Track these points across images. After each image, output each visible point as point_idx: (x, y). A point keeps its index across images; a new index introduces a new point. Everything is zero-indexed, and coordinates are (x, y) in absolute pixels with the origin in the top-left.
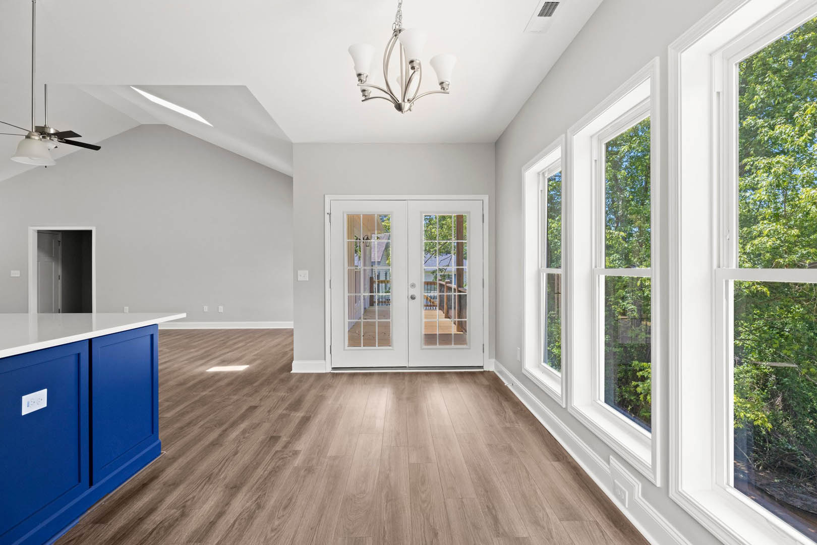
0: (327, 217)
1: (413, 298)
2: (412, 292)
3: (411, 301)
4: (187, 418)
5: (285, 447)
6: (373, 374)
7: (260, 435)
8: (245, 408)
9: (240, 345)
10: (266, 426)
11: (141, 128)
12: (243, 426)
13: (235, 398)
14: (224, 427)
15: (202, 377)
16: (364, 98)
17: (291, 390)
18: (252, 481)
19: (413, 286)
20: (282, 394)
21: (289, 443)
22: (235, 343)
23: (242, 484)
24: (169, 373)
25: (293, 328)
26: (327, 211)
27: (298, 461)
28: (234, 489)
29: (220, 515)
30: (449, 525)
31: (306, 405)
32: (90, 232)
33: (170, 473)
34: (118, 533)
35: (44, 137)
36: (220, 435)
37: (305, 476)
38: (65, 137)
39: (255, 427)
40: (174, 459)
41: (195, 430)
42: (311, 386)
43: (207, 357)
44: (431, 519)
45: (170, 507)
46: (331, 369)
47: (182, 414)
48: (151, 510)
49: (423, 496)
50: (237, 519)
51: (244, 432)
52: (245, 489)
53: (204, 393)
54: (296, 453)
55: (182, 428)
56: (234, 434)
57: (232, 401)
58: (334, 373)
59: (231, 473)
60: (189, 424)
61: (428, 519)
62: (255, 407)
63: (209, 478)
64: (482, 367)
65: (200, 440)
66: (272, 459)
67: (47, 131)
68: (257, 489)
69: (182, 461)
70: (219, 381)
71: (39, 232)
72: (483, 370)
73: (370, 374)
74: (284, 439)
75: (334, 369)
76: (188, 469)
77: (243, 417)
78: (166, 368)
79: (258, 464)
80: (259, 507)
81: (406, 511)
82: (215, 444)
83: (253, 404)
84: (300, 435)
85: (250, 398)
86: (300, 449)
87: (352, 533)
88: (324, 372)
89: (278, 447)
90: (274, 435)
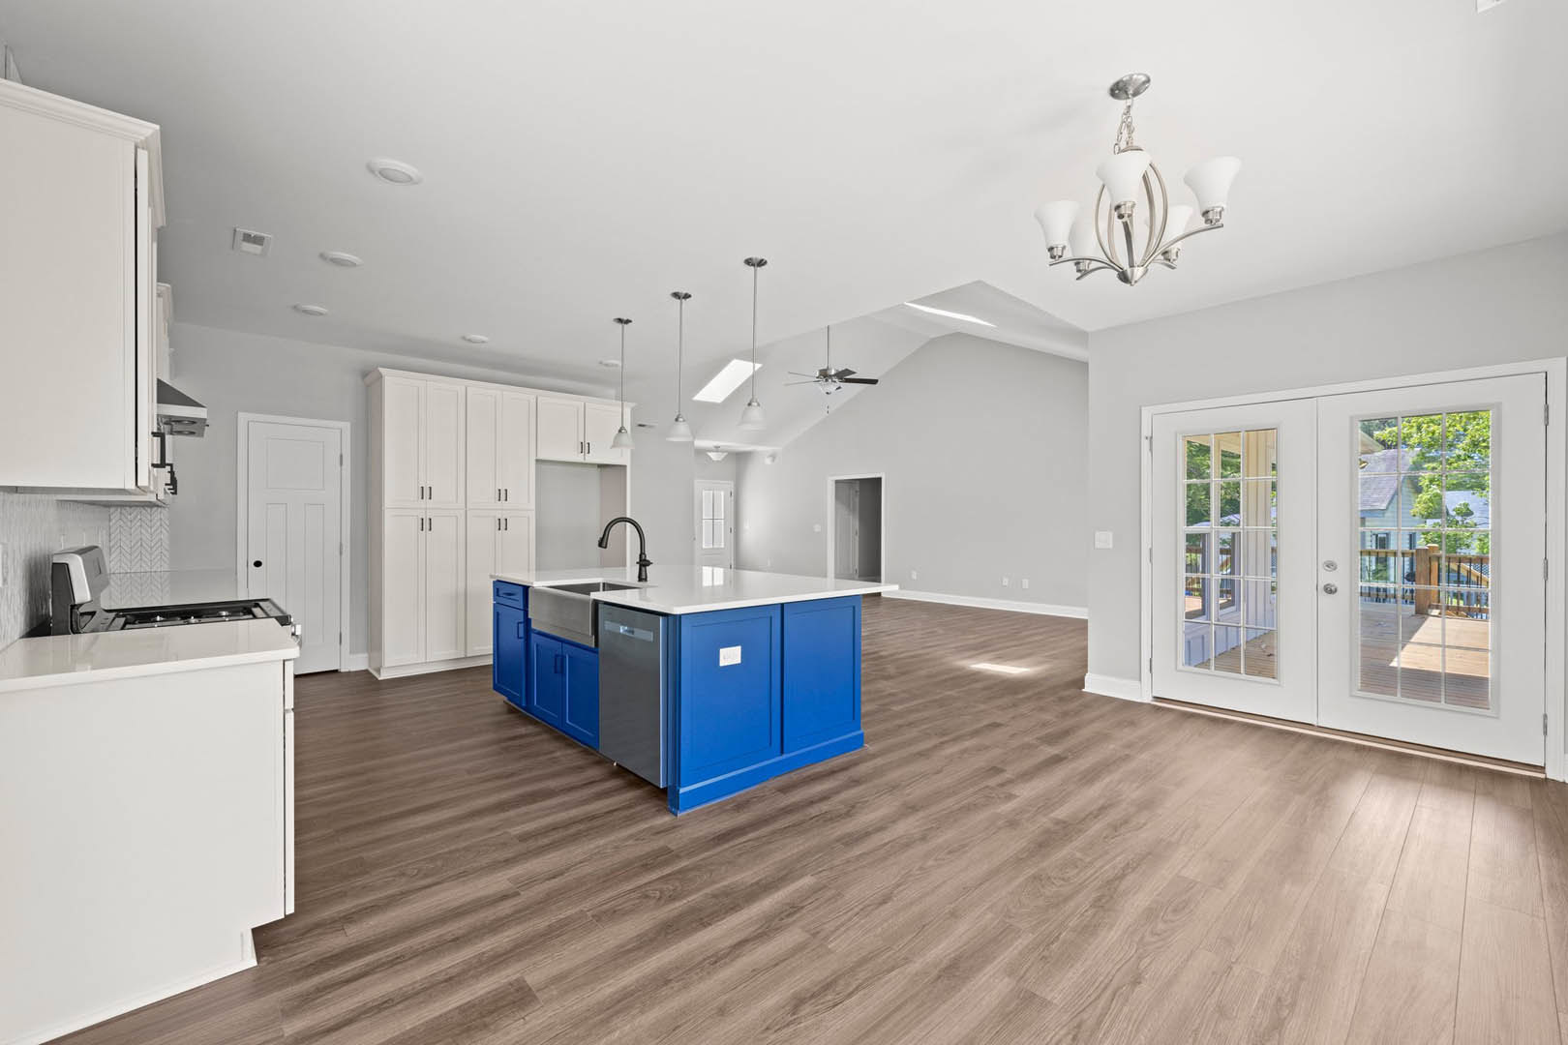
0: (1145, 444)
1: (1330, 590)
2: (1327, 578)
3: (1325, 598)
4: (912, 717)
5: (1002, 785)
6: (1232, 722)
7: (981, 761)
8: (985, 722)
9: (1036, 638)
10: (997, 752)
11: (933, 342)
12: (967, 744)
13: (982, 707)
14: (945, 739)
15: (959, 673)
16: (1079, 274)
17: (1065, 714)
18: (934, 809)
19: (1331, 566)
20: (1047, 717)
21: (1010, 782)
22: (1031, 635)
23: (922, 807)
24: (928, 660)
25: (1086, 618)
26: (1146, 432)
27: (1006, 808)
28: (911, 809)
29: (881, 829)
30: (1169, 984)
31: (1070, 742)
32: (880, 479)
33: (863, 769)
34: (789, 806)
35: (827, 380)
36: (935, 747)
37: (1000, 828)
38: (845, 376)
39: (980, 749)
40: (874, 756)
41: (914, 732)
42: (1102, 716)
43: (980, 649)
44: (1147, 960)
45: (841, 802)
46: (1151, 698)
47: (910, 711)
48: (824, 798)
49: (1161, 926)
50: (894, 840)
51: (964, 751)
52: (921, 814)
53: (949, 693)
54: (1010, 797)
55: (900, 726)
56: (952, 749)
57: (976, 709)
58: (1155, 706)
59: (917, 792)
60: (910, 724)
61: (1140, 958)
62: (997, 725)
63: (893, 788)
64: (1542, 769)
65: (910, 745)
66: (975, 793)
67: (829, 372)
68: (936, 819)
69: (879, 761)
70: (977, 681)
71: (837, 482)
72: (1542, 776)
73: (1226, 721)
74: (1007, 775)
75: (1157, 698)
76: (879, 772)
77: (976, 733)
78: (928, 654)
79: (955, 793)
80: (924, 838)
81: (1112, 933)
82: (923, 754)
83: (998, 721)
84: (1032, 778)
85: (1000, 713)
86: (1018, 794)
87: (1010, 917)
88: (1139, 701)
89: (993, 782)
90: (999, 766)
